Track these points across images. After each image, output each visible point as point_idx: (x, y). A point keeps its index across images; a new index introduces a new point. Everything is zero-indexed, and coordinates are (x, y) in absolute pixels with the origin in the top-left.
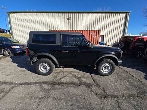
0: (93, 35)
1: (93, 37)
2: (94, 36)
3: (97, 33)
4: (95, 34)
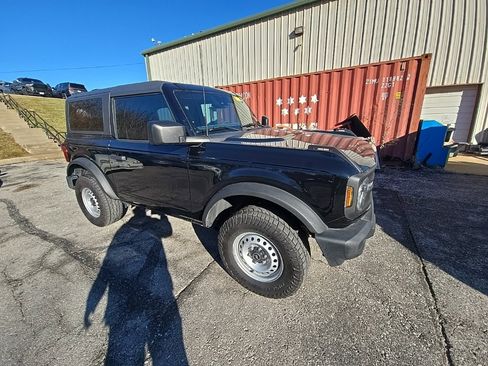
0: (384, 86)
1: (383, 96)
2: (389, 90)
3: (411, 77)
4: (398, 78)
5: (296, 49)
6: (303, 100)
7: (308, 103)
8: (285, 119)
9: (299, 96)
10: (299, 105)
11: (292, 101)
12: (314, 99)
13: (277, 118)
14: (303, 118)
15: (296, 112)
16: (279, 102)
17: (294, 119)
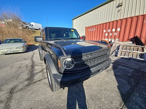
5: (119, 11)
6: (114, 30)
7: (116, 31)
8: (106, 37)
9: (112, 29)
10: (112, 32)
11: (109, 30)
12: (119, 30)
13: (103, 37)
14: (113, 37)
15: (111, 34)
16: (105, 31)
17: (109, 37)
